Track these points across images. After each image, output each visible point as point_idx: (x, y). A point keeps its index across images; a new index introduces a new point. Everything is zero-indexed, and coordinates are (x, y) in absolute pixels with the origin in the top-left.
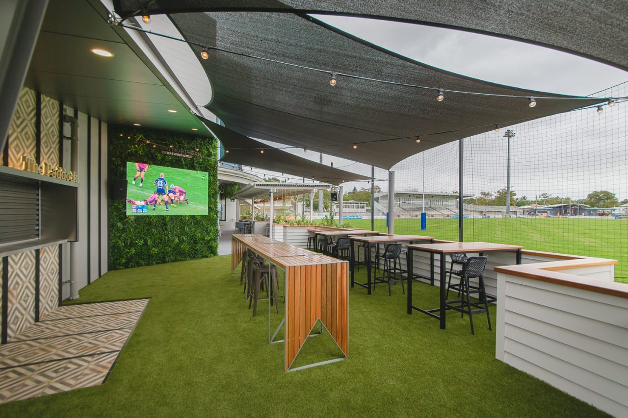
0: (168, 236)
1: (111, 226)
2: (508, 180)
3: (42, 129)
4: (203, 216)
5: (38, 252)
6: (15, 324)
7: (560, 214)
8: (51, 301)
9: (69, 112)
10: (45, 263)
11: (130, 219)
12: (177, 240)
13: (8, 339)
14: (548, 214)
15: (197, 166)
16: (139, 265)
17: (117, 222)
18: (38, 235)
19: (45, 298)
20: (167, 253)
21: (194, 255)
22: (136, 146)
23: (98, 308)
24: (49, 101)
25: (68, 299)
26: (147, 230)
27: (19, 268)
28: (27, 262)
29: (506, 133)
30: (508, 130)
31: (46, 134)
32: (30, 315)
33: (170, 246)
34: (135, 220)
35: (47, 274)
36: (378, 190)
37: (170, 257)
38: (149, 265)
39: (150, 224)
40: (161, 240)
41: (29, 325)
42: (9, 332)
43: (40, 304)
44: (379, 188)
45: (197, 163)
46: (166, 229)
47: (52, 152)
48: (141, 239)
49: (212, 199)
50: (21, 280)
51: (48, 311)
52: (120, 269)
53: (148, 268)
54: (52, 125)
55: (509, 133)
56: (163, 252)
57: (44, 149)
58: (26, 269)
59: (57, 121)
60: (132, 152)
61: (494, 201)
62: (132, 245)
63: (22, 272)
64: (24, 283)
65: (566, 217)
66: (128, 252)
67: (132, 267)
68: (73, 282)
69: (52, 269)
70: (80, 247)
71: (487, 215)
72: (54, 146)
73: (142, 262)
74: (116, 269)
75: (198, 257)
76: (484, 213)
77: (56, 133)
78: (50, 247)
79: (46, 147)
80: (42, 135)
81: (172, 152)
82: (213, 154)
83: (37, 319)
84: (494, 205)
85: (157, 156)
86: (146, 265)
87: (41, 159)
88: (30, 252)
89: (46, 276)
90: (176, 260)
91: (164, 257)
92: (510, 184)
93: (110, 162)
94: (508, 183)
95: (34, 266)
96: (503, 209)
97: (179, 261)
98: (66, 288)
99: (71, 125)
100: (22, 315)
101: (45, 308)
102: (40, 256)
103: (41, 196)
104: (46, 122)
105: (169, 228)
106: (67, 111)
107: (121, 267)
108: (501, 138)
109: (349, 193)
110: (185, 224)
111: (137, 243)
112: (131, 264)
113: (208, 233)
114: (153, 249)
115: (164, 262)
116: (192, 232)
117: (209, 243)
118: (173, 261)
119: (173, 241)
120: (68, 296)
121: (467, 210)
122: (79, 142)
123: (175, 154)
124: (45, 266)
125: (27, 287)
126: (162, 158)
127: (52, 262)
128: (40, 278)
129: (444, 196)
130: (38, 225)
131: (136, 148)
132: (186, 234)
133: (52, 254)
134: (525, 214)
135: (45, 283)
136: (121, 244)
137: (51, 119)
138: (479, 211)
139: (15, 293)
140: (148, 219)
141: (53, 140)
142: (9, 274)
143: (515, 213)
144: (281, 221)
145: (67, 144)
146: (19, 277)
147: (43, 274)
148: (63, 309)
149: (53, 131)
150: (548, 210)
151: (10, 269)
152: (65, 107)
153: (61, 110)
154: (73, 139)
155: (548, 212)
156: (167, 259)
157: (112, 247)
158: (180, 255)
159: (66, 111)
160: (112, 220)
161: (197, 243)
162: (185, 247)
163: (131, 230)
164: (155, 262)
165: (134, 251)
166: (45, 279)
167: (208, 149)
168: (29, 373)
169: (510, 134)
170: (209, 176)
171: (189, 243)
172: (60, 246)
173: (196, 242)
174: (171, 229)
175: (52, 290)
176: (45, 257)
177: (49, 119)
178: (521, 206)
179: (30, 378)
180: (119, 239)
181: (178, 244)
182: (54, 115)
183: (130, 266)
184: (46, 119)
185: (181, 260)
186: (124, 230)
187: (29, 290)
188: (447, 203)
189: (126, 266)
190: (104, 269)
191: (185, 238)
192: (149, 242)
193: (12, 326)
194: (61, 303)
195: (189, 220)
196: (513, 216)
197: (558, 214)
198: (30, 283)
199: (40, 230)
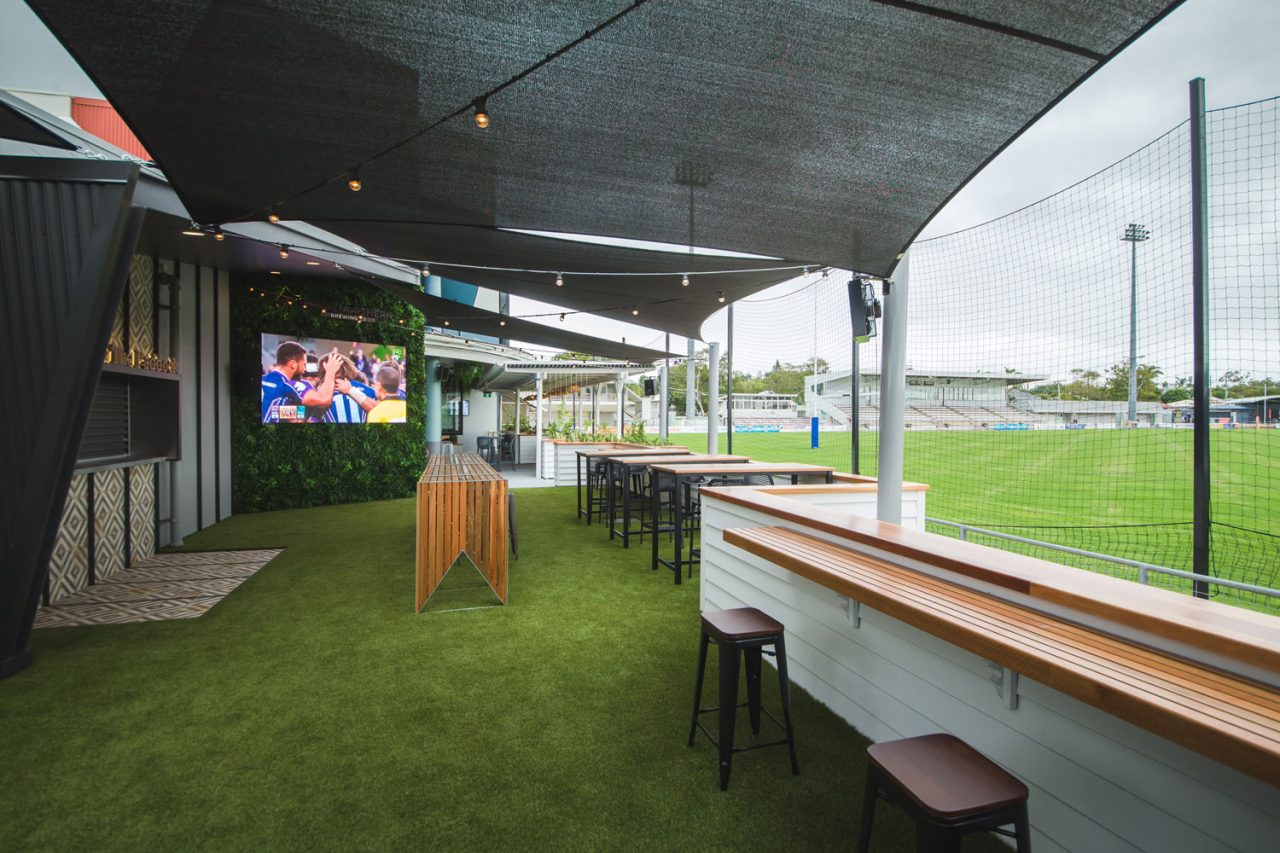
0: (334, 460)
1: (237, 441)
2: (1133, 341)
3: (131, 301)
4: (397, 424)
5: (127, 471)
6: (103, 564)
7: (1262, 421)
8: (146, 544)
9: (168, 267)
10: (136, 488)
11: (267, 429)
12: (349, 466)
13: (96, 581)
14: (1232, 420)
15: (384, 336)
16: (283, 507)
17: (248, 434)
18: (126, 451)
19: (137, 538)
20: (332, 488)
21: (381, 492)
22: (277, 305)
23: (209, 557)
24: (140, 259)
25: (169, 547)
26: (297, 448)
27: (106, 491)
28: (114, 485)
29: (1127, 231)
30: (1130, 226)
31: (136, 308)
32: (118, 557)
33: (338, 476)
34: (277, 431)
35: (139, 504)
36: (822, 368)
37: (337, 495)
38: (300, 507)
39: (302, 438)
40: (322, 465)
41: (118, 570)
42: (97, 572)
43: (132, 545)
44: (824, 364)
45: (385, 330)
46: (330, 447)
47: (144, 331)
48: (287, 463)
49: (413, 394)
50: (108, 507)
51: (141, 558)
52: (252, 512)
53: (299, 512)
54: (145, 292)
55: (1134, 231)
56: (325, 487)
57: (133, 329)
58: (114, 493)
59: (150, 286)
60: (269, 316)
61: (1103, 390)
62: (272, 472)
63: (108, 496)
64: (111, 511)
65: (1274, 428)
66: (266, 485)
67: (272, 510)
68: (174, 520)
69: (146, 499)
70: (186, 468)
71: (1081, 421)
72: (146, 322)
73: (288, 501)
74: (246, 512)
75: (389, 497)
76: (1073, 418)
77: (150, 303)
78: (143, 467)
79: (136, 326)
80: (131, 309)
81: (338, 313)
82: (414, 313)
83: (127, 564)
84: (1103, 399)
85: (312, 321)
86: (295, 507)
87: (130, 343)
88: (117, 470)
89: (137, 507)
90: (347, 501)
91: (326, 495)
92: (1137, 351)
93: (234, 335)
94: (1133, 349)
95: (123, 491)
96: (1120, 408)
97: (353, 502)
98: (165, 530)
99: (170, 288)
100: (110, 554)
101: (138, 552)
102: (131, 477)
103: (131, 395)
104: (136, 289)
105: (335, 444)
106: (165, 267)
107: (254, 509)
108: (1114, 243)
109: (767, 375)
110: (363, 438)
111: (280, 470)
112: (269, 503)
113: (406, 455)
114: (308, 480)
115: (327, 503)
116: (376, 451)
117: (408, 472)
118: (343, 502)
119: (344, 467)
120: (168, 541)
121: (1031, 411)
122: (181, 312)
123: (345, 317)
124: (136, 493)
125: (115, 518)
126: (321, 324)
127: (146, 488)
128: (131, 508)
129: (974, 379)
130: (126, 436)
131: (277, 309)
132: (367, 455)
133: (146, 476)
134: (1177, 419)
135: (137, 517)
136: (253, 471)
137: (143, 285)
138: (1061, 414)
139: (102, 523)
140: (298, 430)
141: (146, 313)
142: (95, 497)
143: (1151, 417)
144: (558, 434)
145: (165, 315)
146: (106, 503)
147: (133, 504)
148: (162, 557)
149: (145, 301)
150: (1233, 410)
151: (95, 491)
152: (161, 261)
153: (156, 265)
154: (173, 308)
155: (1234, 414)
156: (332, 499)
157: (239, 476)
158: (355, 492)
159: (162, 268)
160: (238, 431)
161: (387, 472)
162: (365, 478)
163: (270, 447)
164: (310, 503)
165: (276, 482)
166: (137, 511)
167: (405, 305)
168: (121, 608)
169: (1136, 234)
170: (407, 352)
171: (372, 472)
172: (156, 466)
173: (383, 470)
174: (338, 446)
175: (146, 528)
176: (137, 481)
177: (139, 286)
178: (1173, 400)
179: (122, 611)
180: (251, 462)
181: (351, 474)
182: (146, 278)
183: (268, 507)
184: (136, 285)
185: (357, 501)
186: (257, 448)
187: (118, 523)
188: (985, 396)
189: (262, 508)
190: (226, 511)
191: (363, 463)
192: (301, 468)
193: (100, 566)
194: (158, 550)
195: (370, 431)
196: (1143, 424)
197: (1258, 418)
198: (118, 513)
199: (129, 444)
